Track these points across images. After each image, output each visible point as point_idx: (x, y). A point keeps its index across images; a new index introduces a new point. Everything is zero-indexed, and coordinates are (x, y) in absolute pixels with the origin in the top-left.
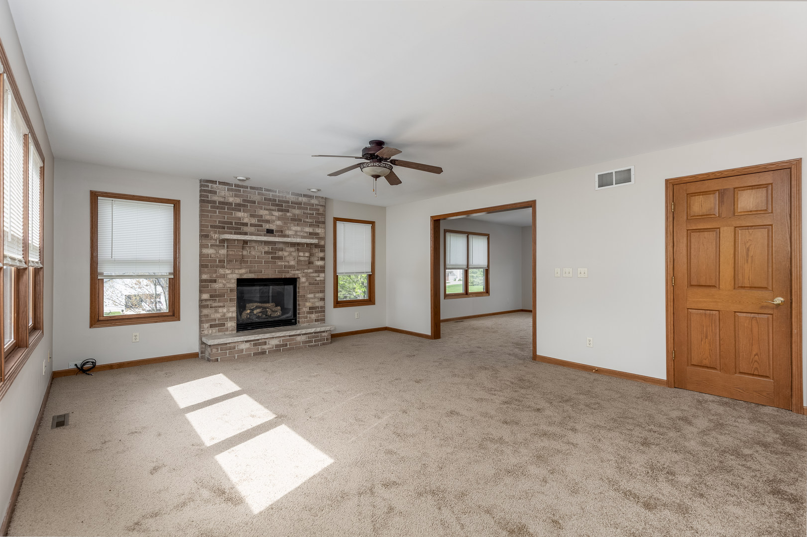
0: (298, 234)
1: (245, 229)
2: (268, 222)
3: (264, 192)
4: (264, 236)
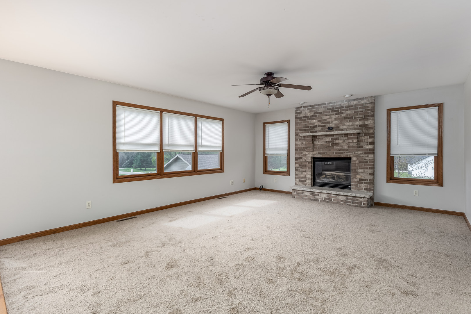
0: (350, 127)
1: (316, 129)
2: (329, 122)
3: (326, 105)
4: (327, 131)
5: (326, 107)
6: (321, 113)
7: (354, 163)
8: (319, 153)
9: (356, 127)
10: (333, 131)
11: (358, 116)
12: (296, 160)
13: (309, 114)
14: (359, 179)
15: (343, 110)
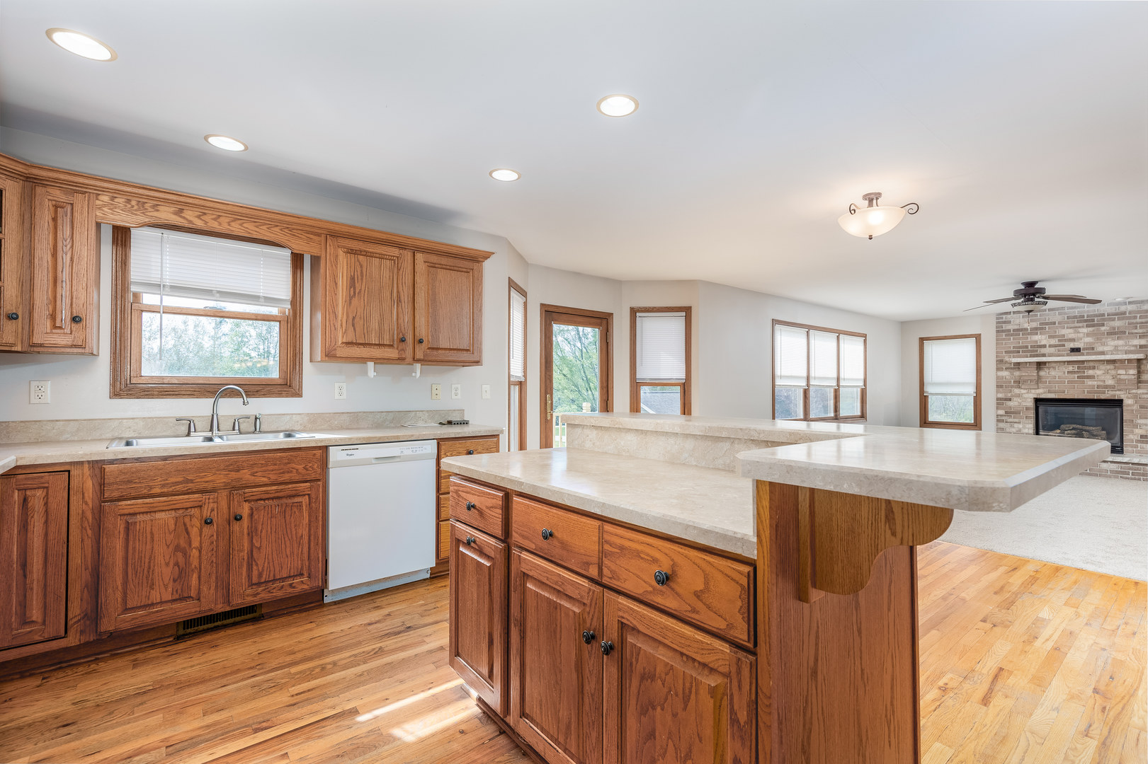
0: (1119, 348)
1: (1043, 351)
2: (1073, 340)
3: (1066, 310)
4: (1068, 355)
5: (1065, 313)
6: (1054, 323)
7: (1129, 408)
8: (1049, 392)
9: (1133, 348)
10: (1083, 355)
11: (1136, 331)
12: (998, 404)
13: (1026, 326)
14: (1141, 436)
15: (1104, 320)
